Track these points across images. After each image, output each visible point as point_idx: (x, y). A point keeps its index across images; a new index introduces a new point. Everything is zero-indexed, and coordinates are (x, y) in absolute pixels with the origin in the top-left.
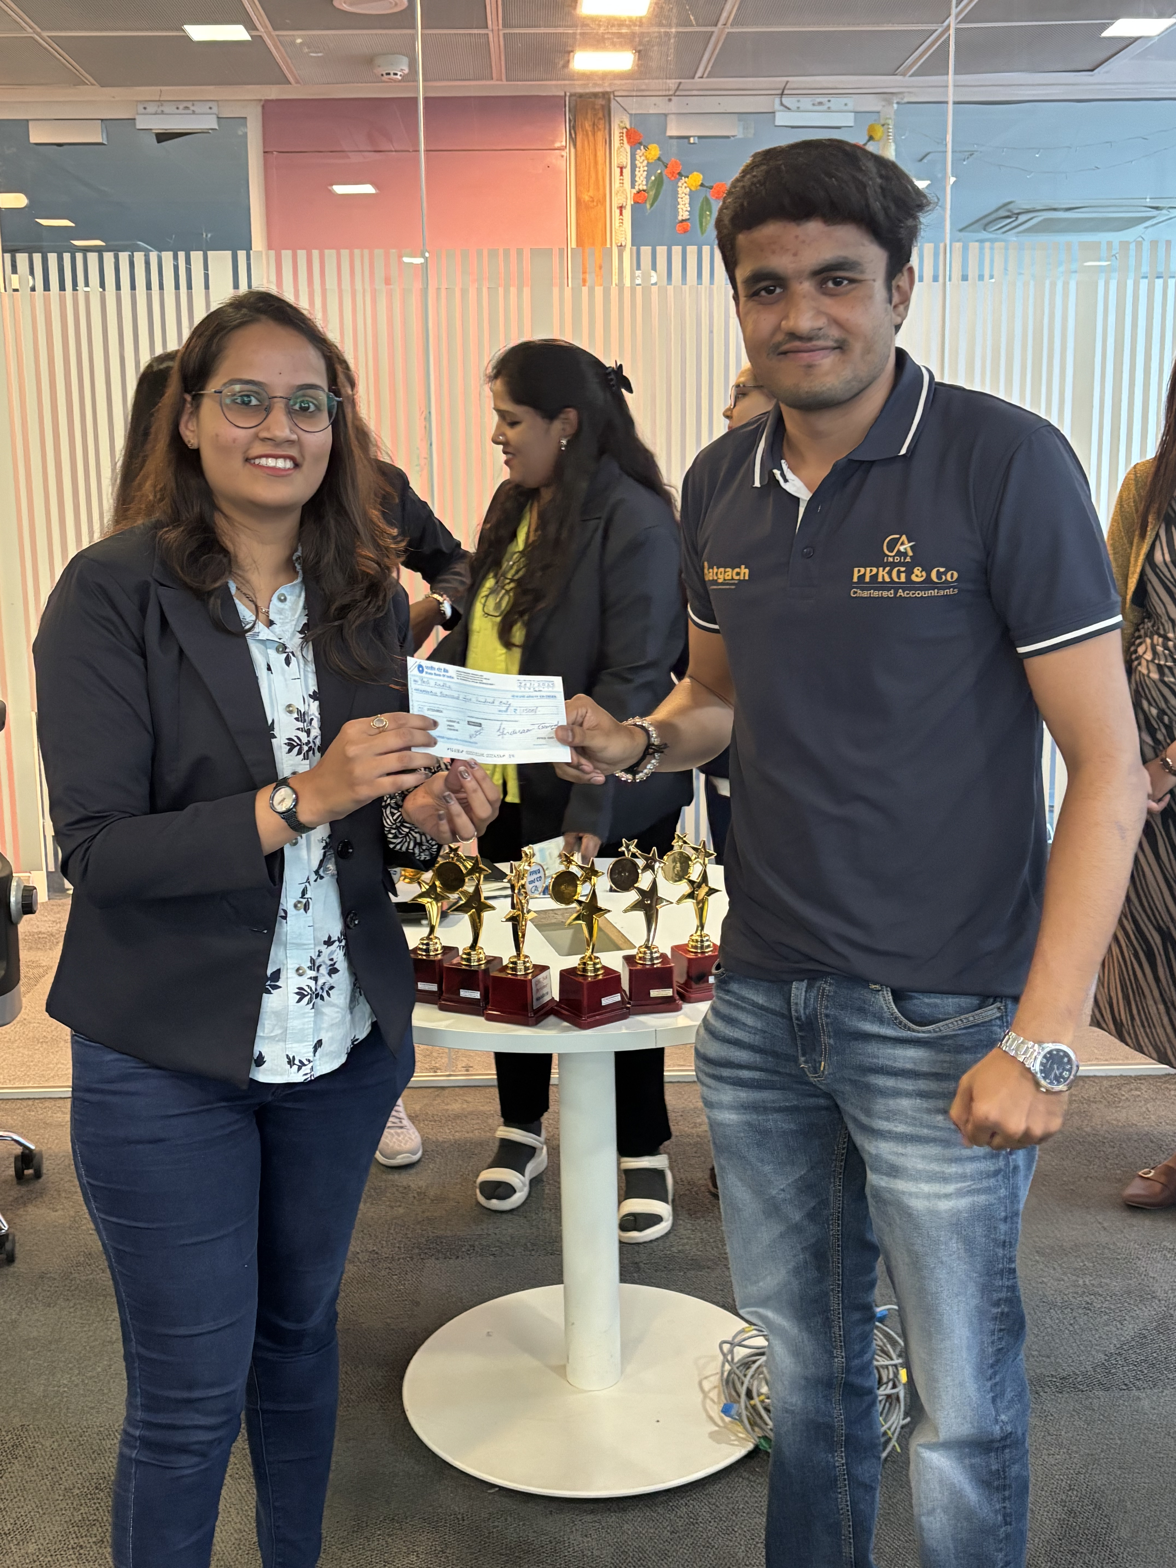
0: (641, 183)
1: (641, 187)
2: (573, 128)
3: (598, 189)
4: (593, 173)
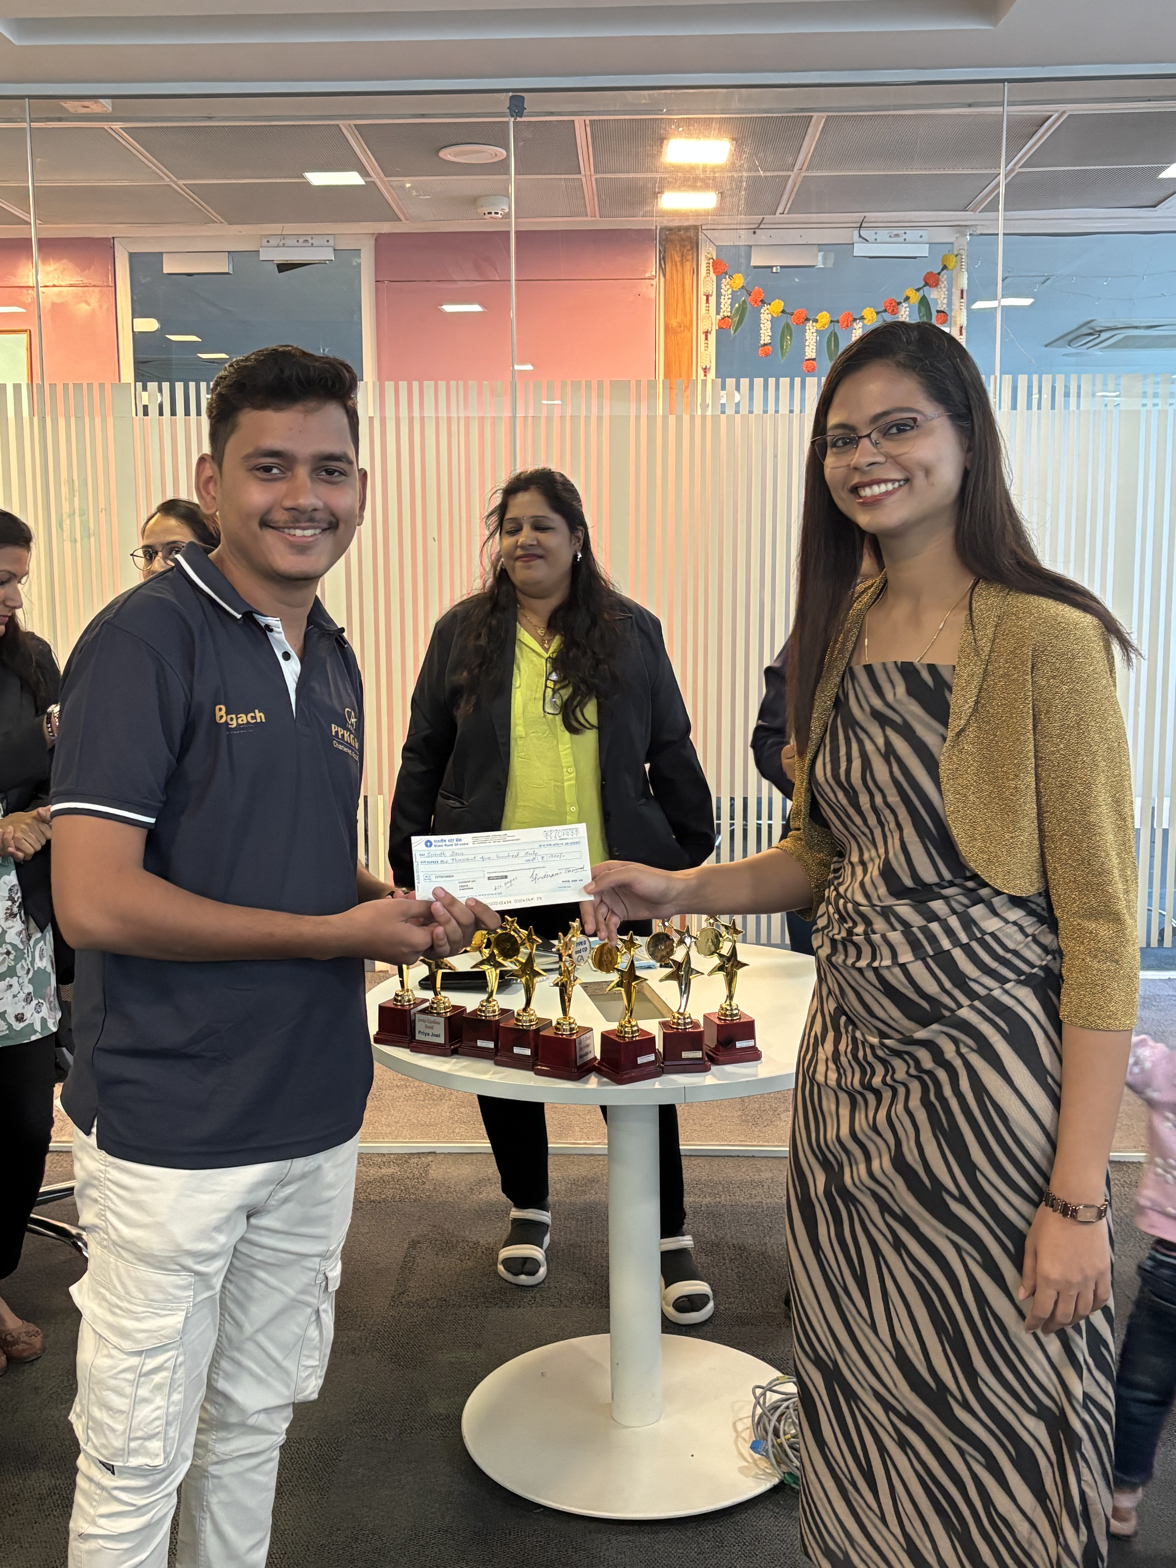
0: (726, 310)
1: (726, 314)
2: (663, 259)
3: (685, 315)
4: (680, 300)
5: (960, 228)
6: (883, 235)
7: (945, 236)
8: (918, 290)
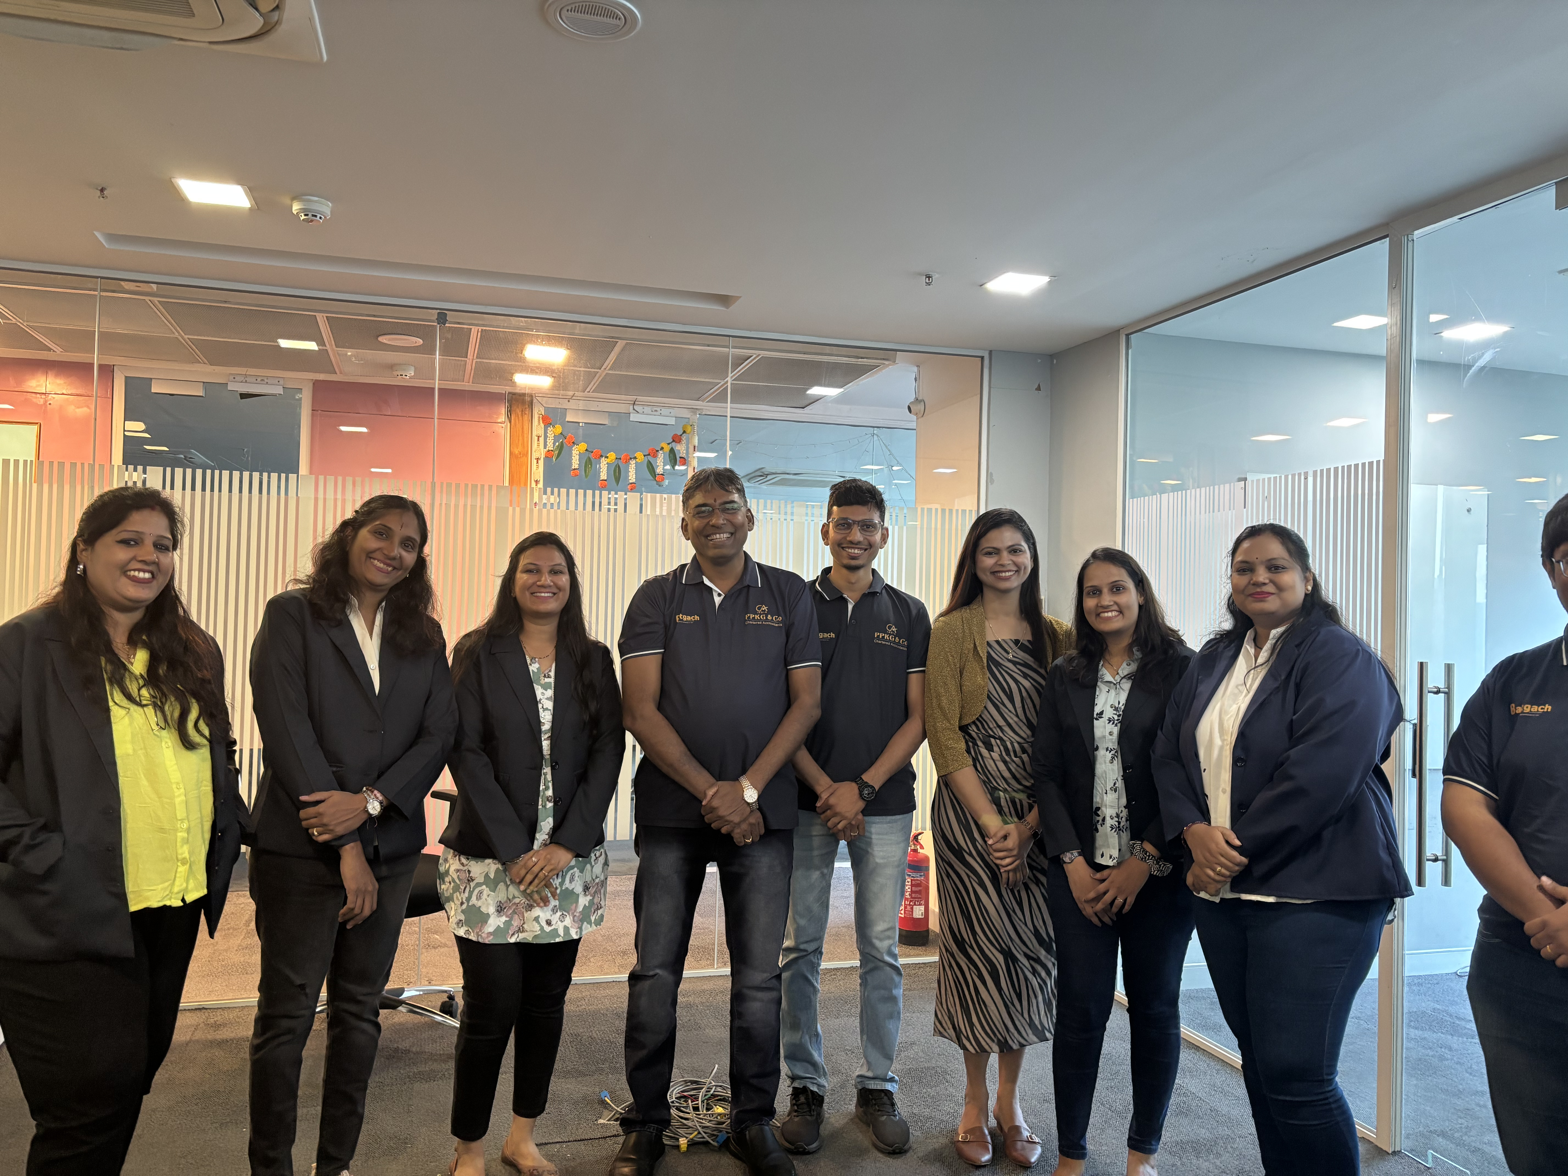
0: (550, 446)
1: (550, 449)
2: (510, 412)
3: (524, 447)
4: (521, 438)
5: (694, 410)
6: (647, 410)
7: (686, 414)
8: (669, 444)
